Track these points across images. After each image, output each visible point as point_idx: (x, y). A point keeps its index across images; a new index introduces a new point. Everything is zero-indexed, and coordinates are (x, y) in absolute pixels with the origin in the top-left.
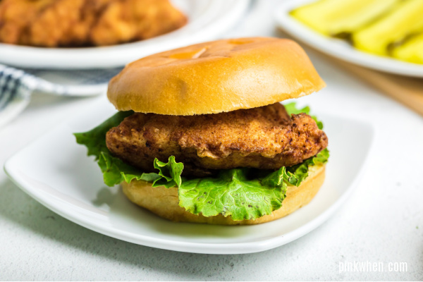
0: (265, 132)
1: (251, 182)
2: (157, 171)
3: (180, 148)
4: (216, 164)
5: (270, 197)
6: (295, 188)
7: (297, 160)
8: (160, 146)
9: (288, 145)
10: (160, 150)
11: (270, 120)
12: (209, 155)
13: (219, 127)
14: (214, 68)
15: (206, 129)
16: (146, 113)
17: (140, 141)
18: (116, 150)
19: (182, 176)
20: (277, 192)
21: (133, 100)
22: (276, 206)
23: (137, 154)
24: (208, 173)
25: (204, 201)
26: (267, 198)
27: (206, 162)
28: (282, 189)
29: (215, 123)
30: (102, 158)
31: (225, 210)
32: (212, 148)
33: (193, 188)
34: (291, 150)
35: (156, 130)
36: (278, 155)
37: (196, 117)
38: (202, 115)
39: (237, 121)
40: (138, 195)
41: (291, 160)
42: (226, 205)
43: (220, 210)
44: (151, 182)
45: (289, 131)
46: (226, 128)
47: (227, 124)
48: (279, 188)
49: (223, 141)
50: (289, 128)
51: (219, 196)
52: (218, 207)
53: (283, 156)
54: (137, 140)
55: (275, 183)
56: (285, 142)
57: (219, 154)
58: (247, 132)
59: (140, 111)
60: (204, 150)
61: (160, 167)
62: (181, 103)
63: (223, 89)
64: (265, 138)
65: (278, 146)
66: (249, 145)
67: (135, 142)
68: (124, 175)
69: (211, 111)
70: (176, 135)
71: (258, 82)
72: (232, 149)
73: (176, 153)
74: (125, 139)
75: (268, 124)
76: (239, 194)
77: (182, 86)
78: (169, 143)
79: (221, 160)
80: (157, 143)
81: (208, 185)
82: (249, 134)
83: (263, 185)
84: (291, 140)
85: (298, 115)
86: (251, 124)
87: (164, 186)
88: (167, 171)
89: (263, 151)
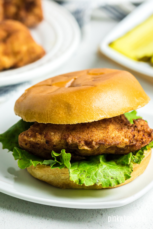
0: (118, 132)
2: (53, 159)
3: (67, 144)
4: (89, 153)
5: (124, 171)
6: (137, 165)
7: (138, 148)
8: (55, 143)
9: (133, 139)
10: (54, 146)
11: (118, 123)
12: (86, 148)
13: (91, 130)
14: (87, 94)
15: (83, 131)
16: (46, 123)
17: (42, 141)
18: (25, 146)
19: (70, 161)
20: (127, 168)
21: (36, 116)
22: (127, 177)
23: (39, 149)
24: (84, 158)
25: (84, 176)
26: (122, 173)
27: (83, 152)
28: (130, 166)
29: (88, 128)
30: (15, 151)
31: (98, 181)
32: (88, 143)
33: (76, 168)
34: (134, 143)
35: (52, 133)
36: (127, 146)
37: (78, 124)
38: (82, 123)
39: (101, 126)
40: (40, 173)
41: (134, 148)
42: (98, 178)
43: (94, 181)
44: (49, 165)
45: (132, 130)
46: (95, 130)
47: (95, 128)
48: (128, 166)
49: (94, 138)
50: (132, 128)
51: (94, 173)
52: (93, 179)
53: (130, 146)
54: (40, 140)
55: (126, 163)
56: (131, 138)
57: (92, 147)
58: (108, 132)
59: (41, 122)
60: (83, 145)
61: (56, 157)
62: (68, 117)
63: (94, 107)
64: (119, 136)
65: (127, 140)
66: (110, 141)
67: (39, 141)
68: (31, 161)
69: (87, 121)
70: (65, 136)
71: (114, 101)
72: (100, 144)
73: (64, 147)
74: (32, 139)
75: (118, 126)
76: (105, 171)
77: (68, 107)
78: (60, 141)
79: (93, 150)
80: (53, 141)
81: (85, 165)
82: (109, 134)
83: (118, 164)
84: (134, 136)
85: (137, 120)
86: (109, 127)
87: (59, 168)
88: (59, 159)
89: (118, 144)
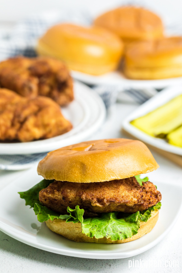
0: (128, 192)
1: (120, 220)
2: (69, 214)
3: (81, 201)
4: (101, 210)
5: (131, 228)
6: (144, 223)
7: (145, 208)
8: (70, 200)
9: (141, 199)
10: (70, 202)
11: (129, 185)
12: (98, 205)
13: (103, 189)
14: (101, 157)
15: (96, 190)
16: (63, 181)
17: (59, 197)
18: (44, 202)
19: (83, 216)
20: (135, 225)
21: (55, 174)
22: (135, 233)
23: (56, 204)
24: (96, 215)
25: (95, 230)
26: (130, 229)
27: (96, 209)
28: (138, 223)
29: (101, 187)
30: (36, 206)
31: (107, 235)
32: (100, 201)
33: (89, 223)
34: (142, 202)
35: (69, 190)
36: (135, 205)
37: (91, 183)
38: (95, 182)
39: (112, 186)
40: (57, 227)
41: (142, 207)
42: (108, 232)
43: (104, 235)
44: (65, 220)
45: (141, 191)
46: (107, 189)
47: (107, 187)
48: (136, 223)
49: (106, 196)
50: (141, 189)
51: (104, 227)
52: (103, 233)
53: (138, 205)
54: (57, 196)
55: (134, 220)
56: (139, 197)
57: (103, 204)
58: (119, 192)
59: (59, 180)
60: (95, 202)
61: (71, 212)
62: (83, 176)
63: (106, 169)
64: (129, 195)
65: (135, 200)
66: (120, 199)
67: (56, 197)
68: (49, 216)
69: (99, 180)
70: (79, 193)
71: (125, 165)
72: (111, 202)
73: (79, 203)
74: (50, 195)
75: (129, 187)
76: (114, 226)
77: (83, 167)
78: (75, 198)
79: (104, 207)
80: (69, 197)
81: (96, 221)
82: (120, 193)
83: (126, 221)
84: (142, 196)
85: (145, 182)
86: (120, 187)
87: (73, 222)
88: (74, 214)
89: (127, 202)
